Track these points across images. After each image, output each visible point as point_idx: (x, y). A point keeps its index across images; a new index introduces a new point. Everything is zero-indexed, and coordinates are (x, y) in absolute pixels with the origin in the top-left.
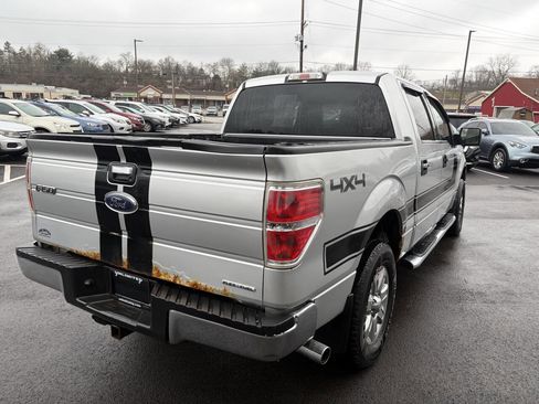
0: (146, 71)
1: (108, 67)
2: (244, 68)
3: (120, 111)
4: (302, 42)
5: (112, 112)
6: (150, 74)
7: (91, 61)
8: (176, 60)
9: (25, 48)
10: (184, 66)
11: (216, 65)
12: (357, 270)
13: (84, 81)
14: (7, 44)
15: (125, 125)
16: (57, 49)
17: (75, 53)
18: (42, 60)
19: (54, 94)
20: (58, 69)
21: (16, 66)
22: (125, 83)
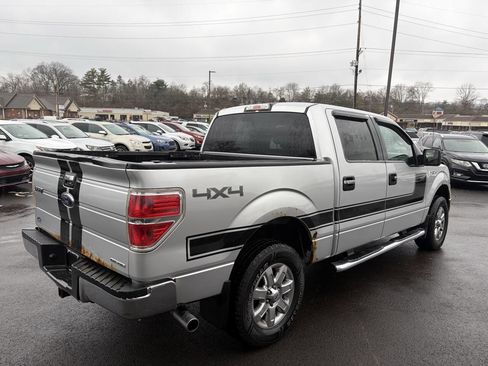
0: (224, 96)
1: (194, 93)
2: (307, 91)
3: (188, 130)
4: (357, 67)
5: (181, 131)
6: (225, 99)
7: (181, 89)
8: (248, 86)
9: (132, 80)
10: (256, 91)
11: (282, 89)
12: (236, 262)
13: (174, 105)
14: (120, 77)
15: (189, 142)
16: (156, 80)
17: (169, 83)
18: (143, 89)
19: (150, 116)
20: (155, 96)
21: (124, 94)
22: (206, 106)
